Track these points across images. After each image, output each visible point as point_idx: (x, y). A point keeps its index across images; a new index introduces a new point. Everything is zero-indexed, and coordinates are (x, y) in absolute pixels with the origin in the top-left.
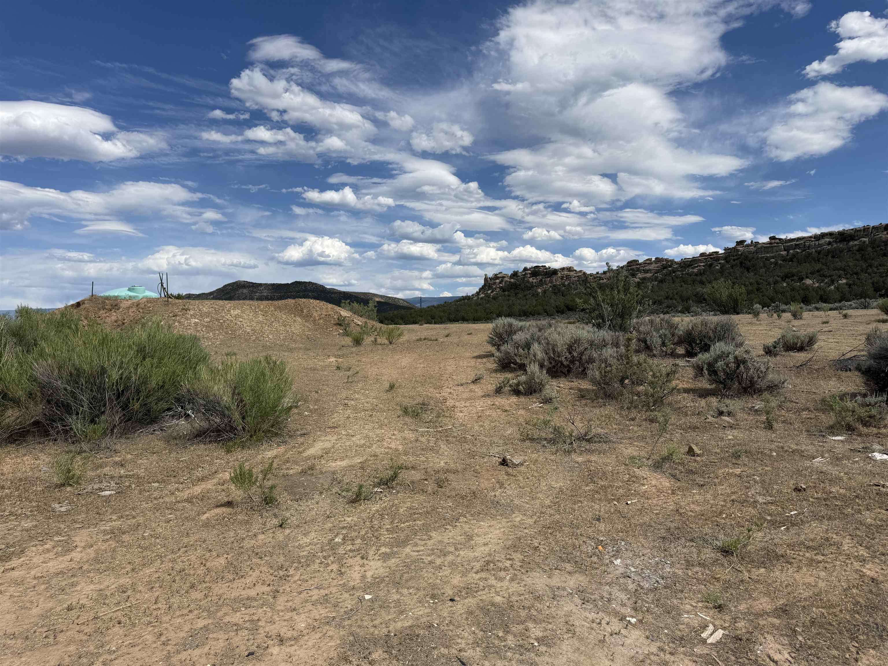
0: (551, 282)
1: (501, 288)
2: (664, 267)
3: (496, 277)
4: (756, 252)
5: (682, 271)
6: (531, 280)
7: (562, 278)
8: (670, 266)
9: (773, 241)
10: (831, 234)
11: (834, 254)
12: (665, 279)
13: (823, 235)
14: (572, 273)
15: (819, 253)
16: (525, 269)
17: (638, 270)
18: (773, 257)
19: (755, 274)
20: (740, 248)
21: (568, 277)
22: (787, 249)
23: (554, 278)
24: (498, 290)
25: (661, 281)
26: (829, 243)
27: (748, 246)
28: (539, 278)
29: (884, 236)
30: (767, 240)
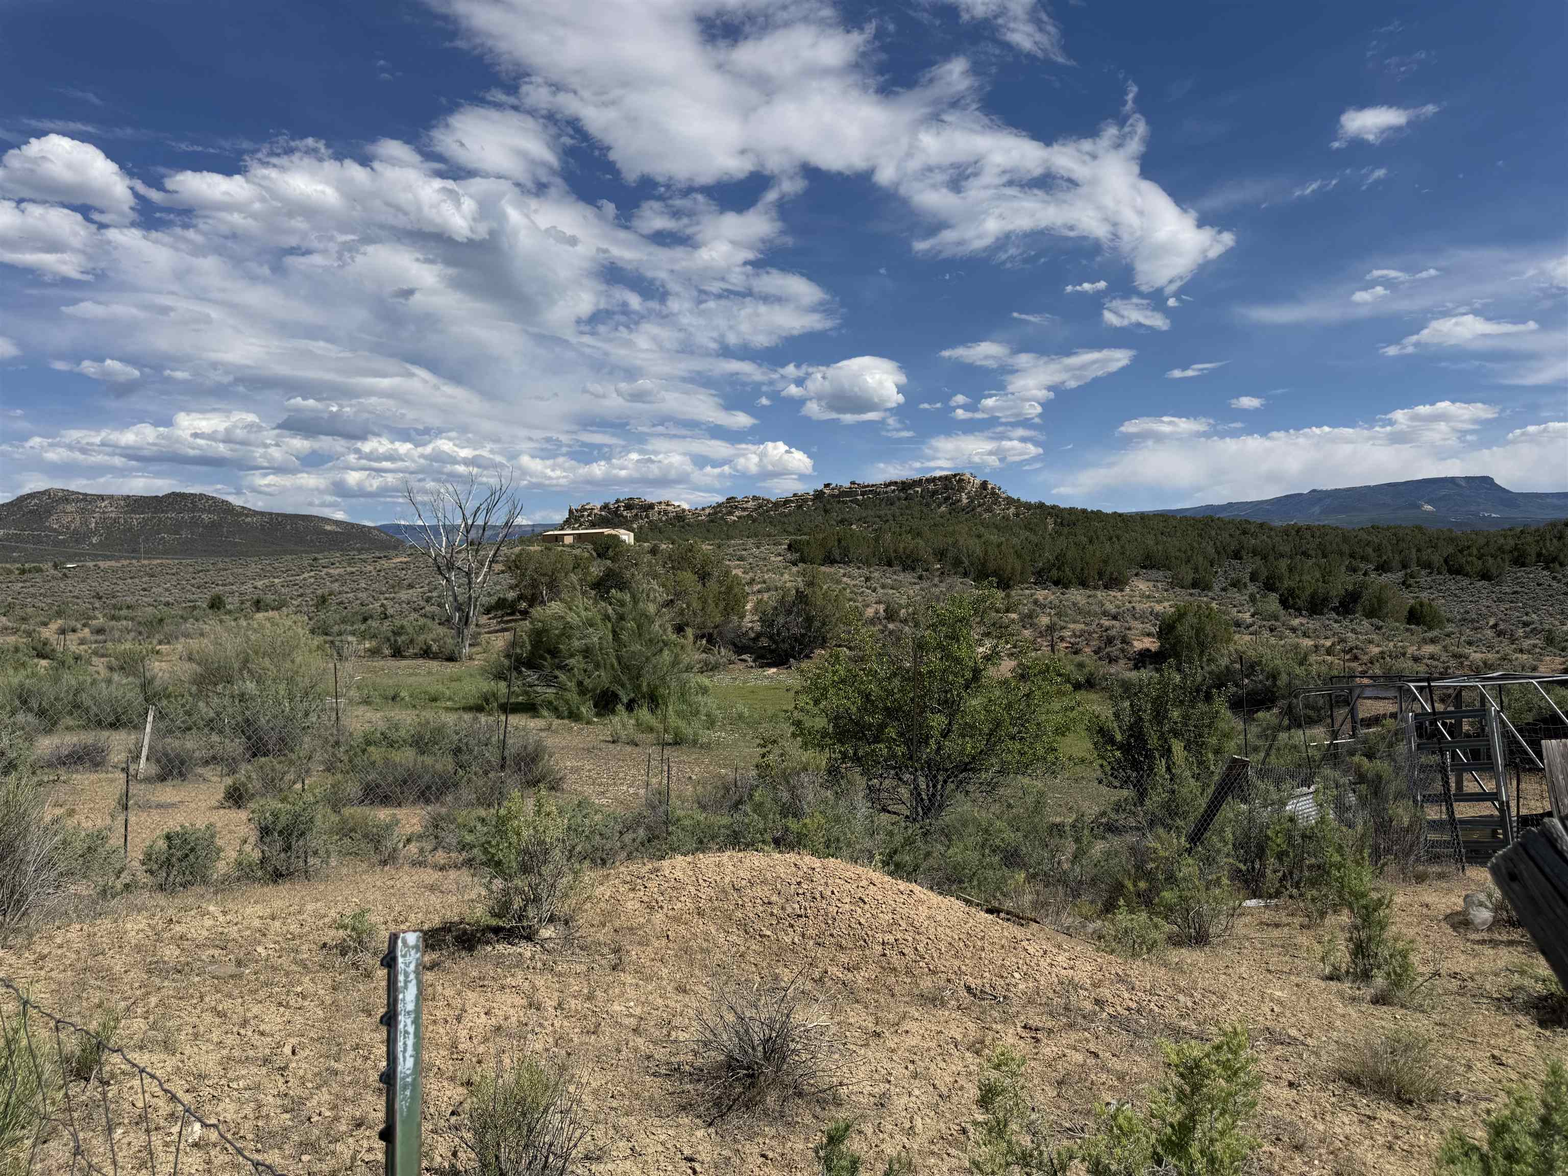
0: (647, 516)
2: (760, 506)
3: (583, 509)
4: (838, 496)
5: (776, 511)
6: (625, 513)
7: (659, 513)
8: (766, 506)
10: (896, 483)
12: (759, 519)
13: (891, 484)
14: (670, 508)
15: (884, 499)
16: (617, 501)
17: (736, 507)
18: (850, 501)
20: (827, 491)
21: (666, 513)
22: (863, 494)
23: (651, 513)
25: (756, 521)
26: (894, 491)
28: (634, 511)
29: (931, 487)
30: (848, 485)
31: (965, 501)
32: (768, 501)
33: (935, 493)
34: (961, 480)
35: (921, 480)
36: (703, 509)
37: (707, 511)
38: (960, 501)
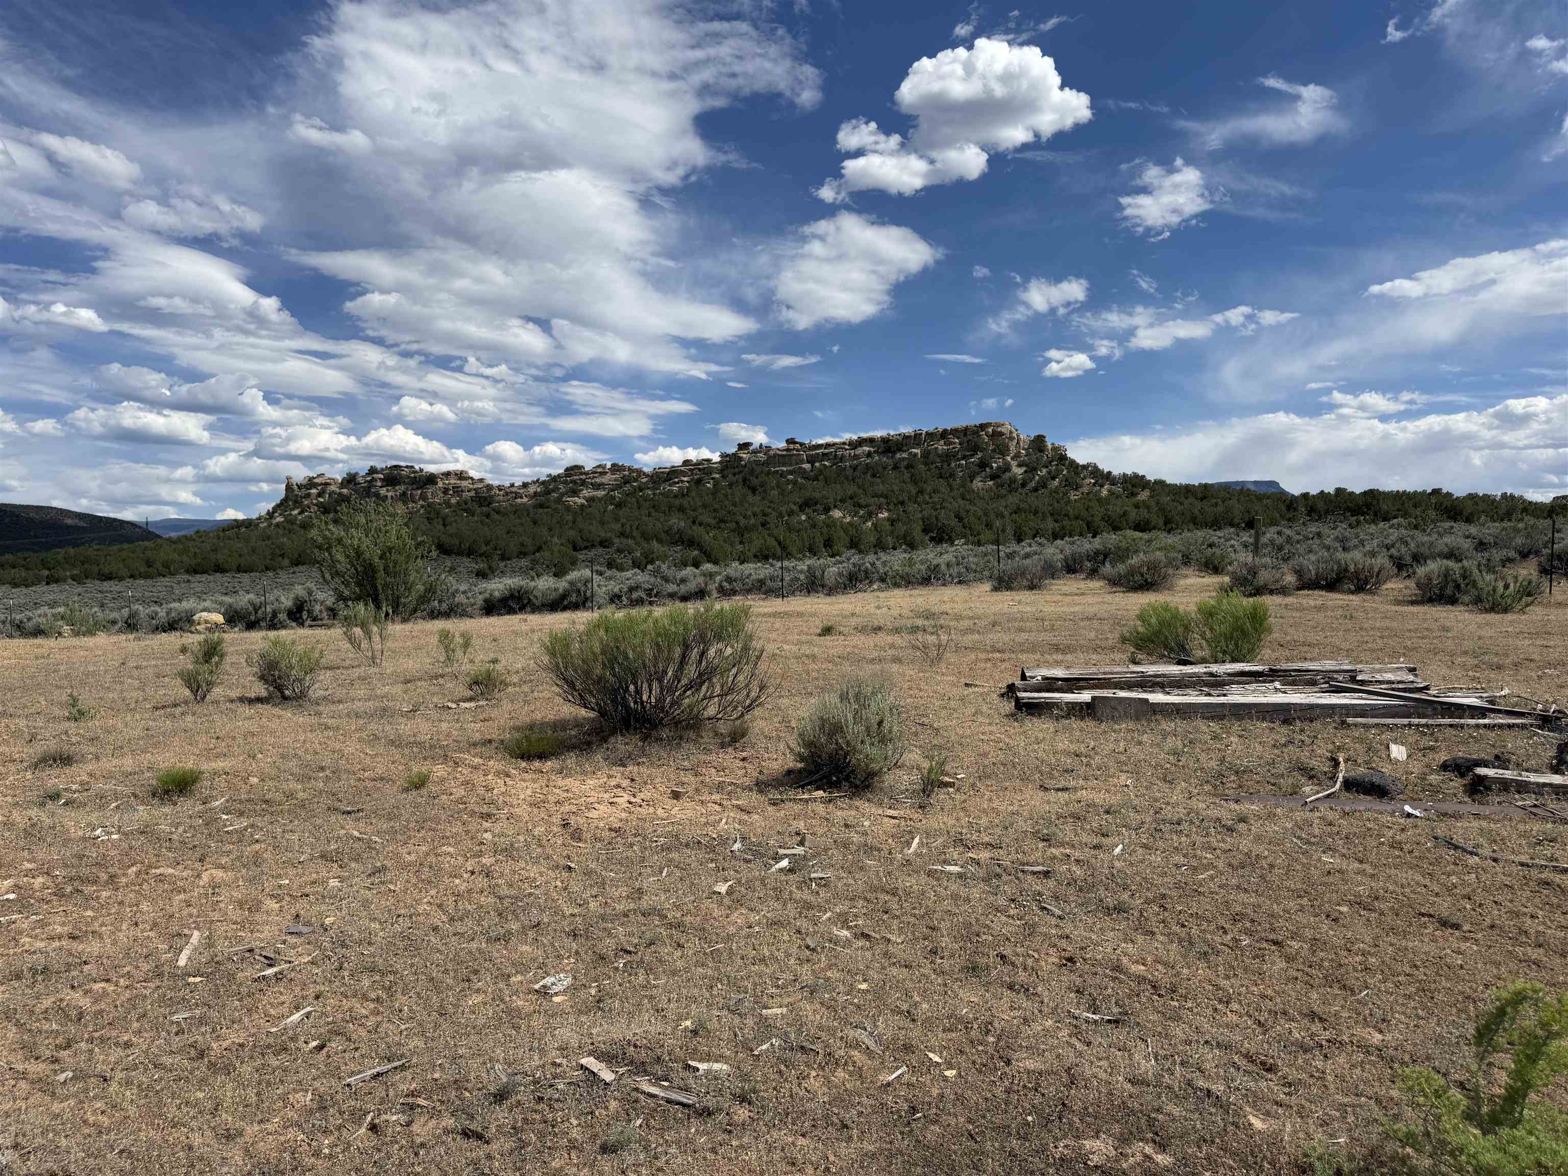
0: (423, 497)
1: (319, 505)
2: (626, 481)
3: (311, 483)
4: (766, 463)
5: (654, 489)
6: (383, 491)
7: (445, 491)
8: (636, 480)
9: (792, 446)
10: (871, 441)
11: (873, 471)
12: (625, 502)
13: (861, 442)
14: (464, 483)
15: (855, 468)
16: (372, 471)
17: (583, 483)
18: (791, 473)
19: (763, 498)
20: (744, 455)
21: (457, 490)
22: (811, 460)
23: (430, 490)
24: (314, 509)
25: (619, 505)
26: (869, 455)
27: (755, 452)
28: (400, 488)
29: (941, 446)
30: (783, 445)
31: (1018, 471)
32: (639, 472)
33: (948, 457)
34: (996, 435)
35: (917, 436)
36: (525, 485)
37: (532, 489)
38: (1007, 468)
